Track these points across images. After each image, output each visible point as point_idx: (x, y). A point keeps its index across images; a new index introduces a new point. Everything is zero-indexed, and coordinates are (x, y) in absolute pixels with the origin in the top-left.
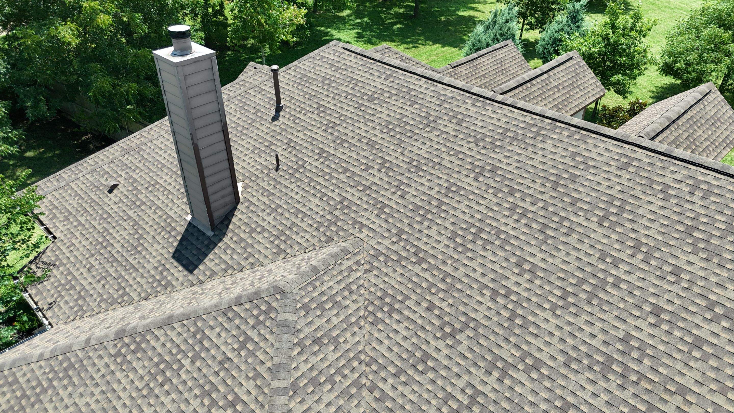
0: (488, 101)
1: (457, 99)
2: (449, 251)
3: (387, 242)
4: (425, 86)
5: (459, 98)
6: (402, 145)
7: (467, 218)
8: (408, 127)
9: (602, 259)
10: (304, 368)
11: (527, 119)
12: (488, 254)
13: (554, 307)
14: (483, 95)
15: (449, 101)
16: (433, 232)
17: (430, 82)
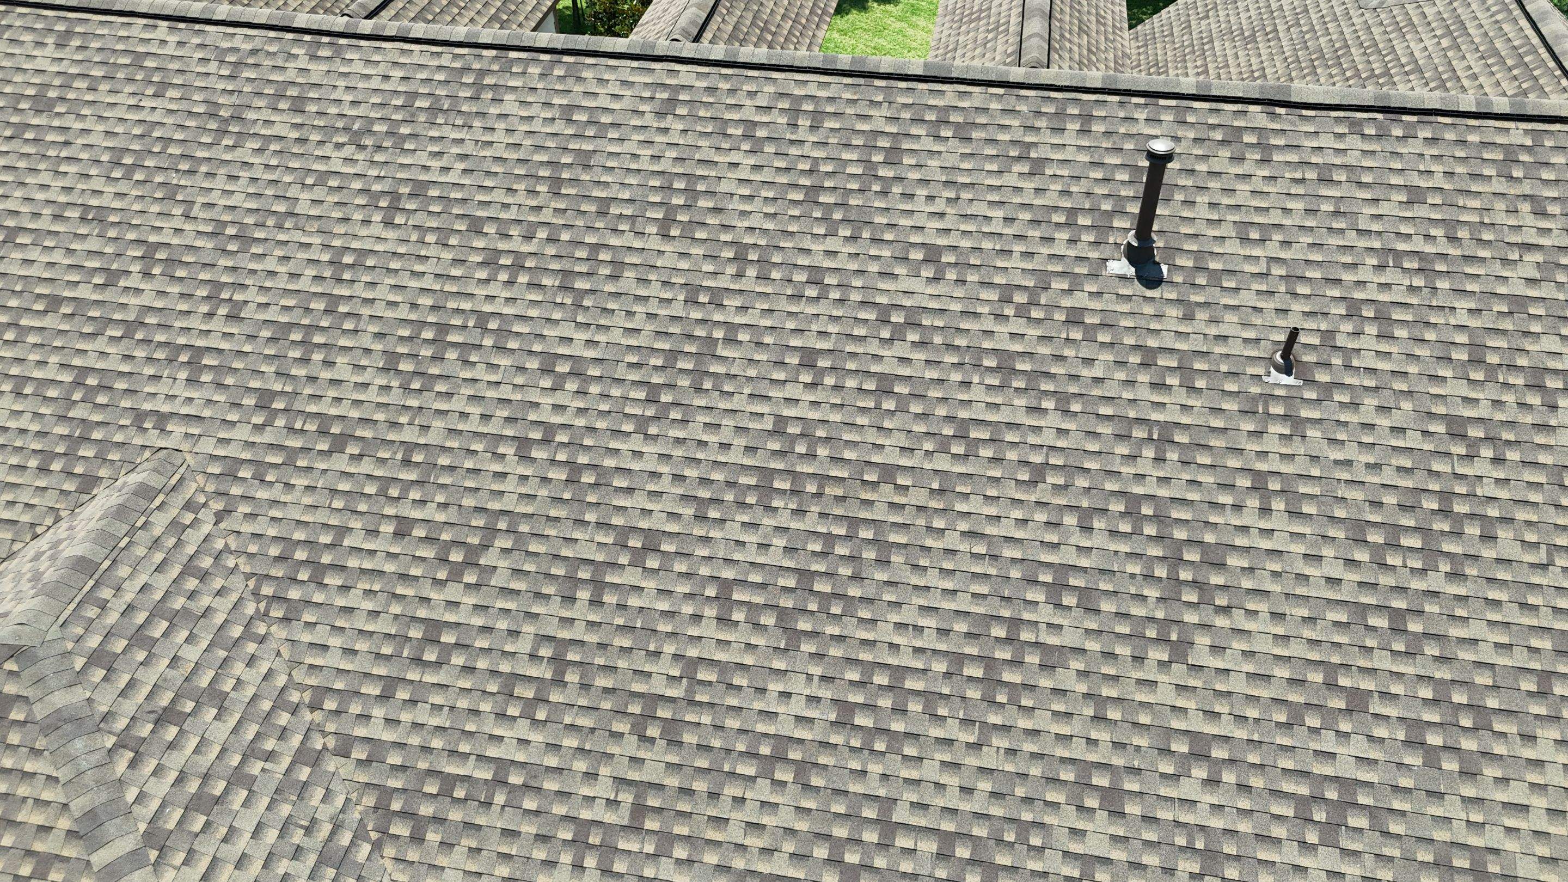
0: (343, 41)
1: (269, 53)
2: (394, 397)
3: (242, 433)
4: (173, 39)
5: (273, 49)
6: (179, 197)
7: (403, 312)
8: (174, 150)
9: (691, 301)
10: (160, 788)
11: (445, 61)
12: (480, 372)
13: (642, 423)
14: (324, 28)
15: (251, 61)
16: (342, 370)
17: (182, 25)
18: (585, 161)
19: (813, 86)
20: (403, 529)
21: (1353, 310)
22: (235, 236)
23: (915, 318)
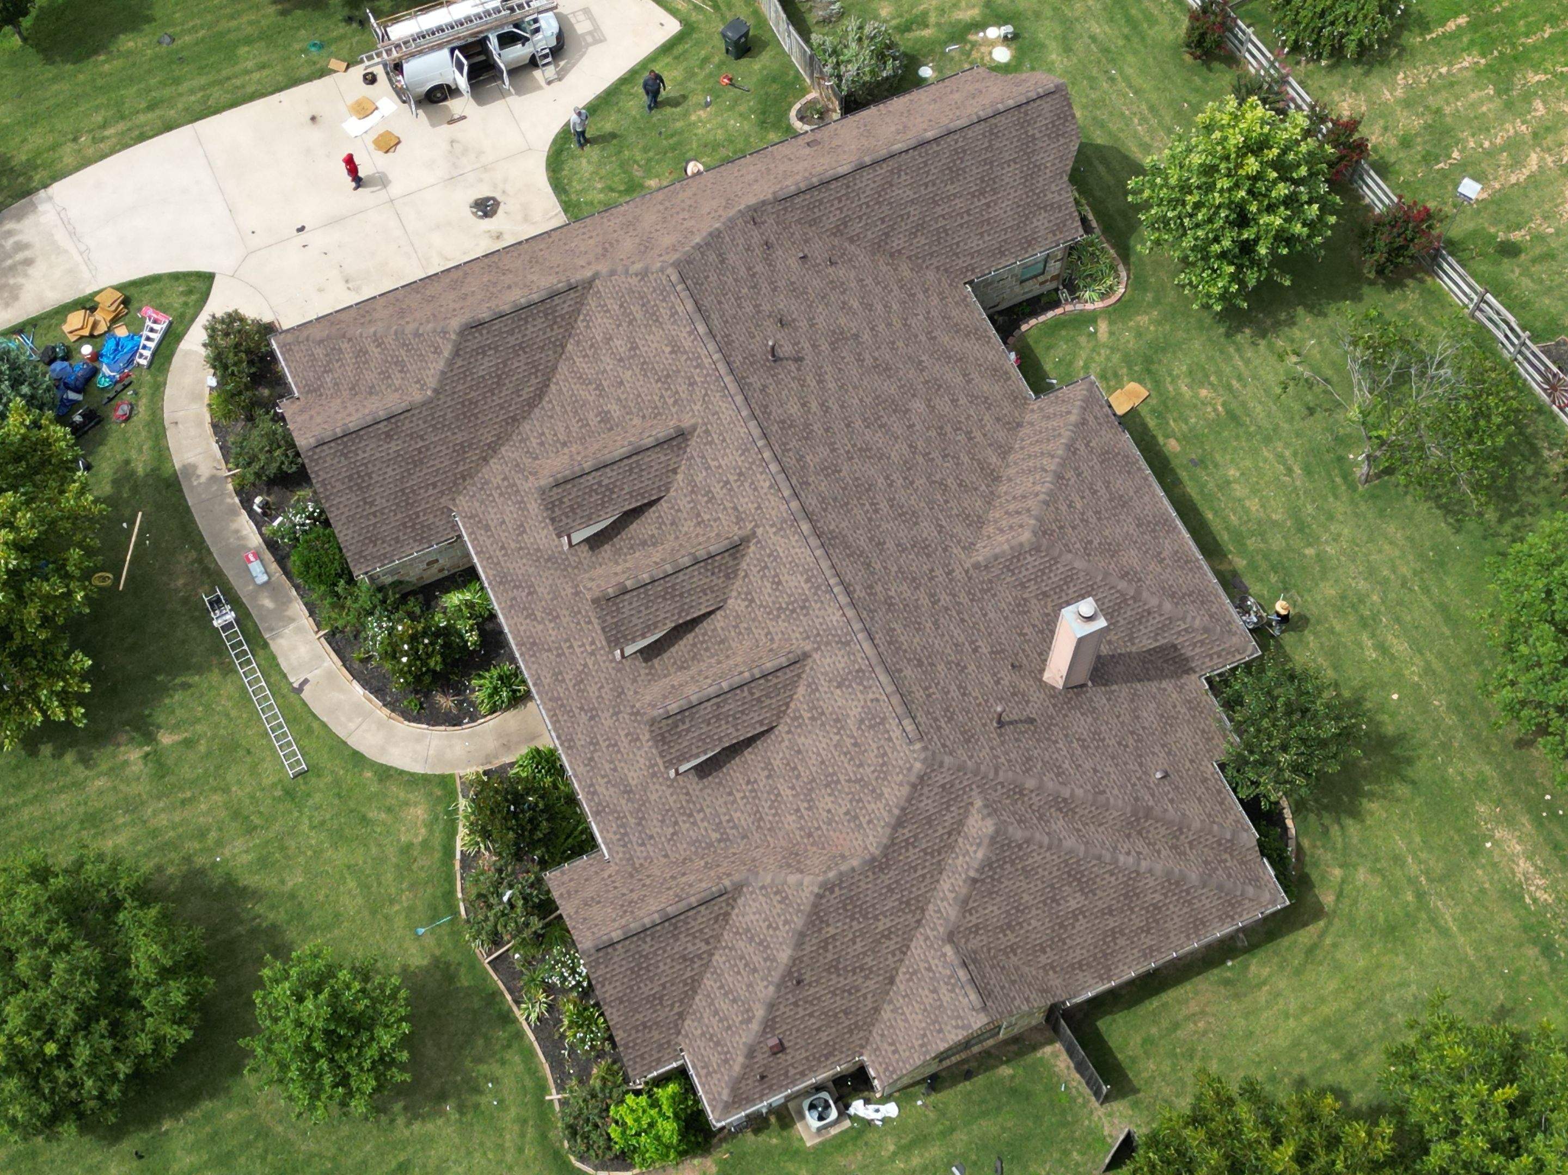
18: (835, 499)
19: (776, 447)
20: (946, 502)
21: (758, 312)
22: (915, 583)
23: (822, 405)
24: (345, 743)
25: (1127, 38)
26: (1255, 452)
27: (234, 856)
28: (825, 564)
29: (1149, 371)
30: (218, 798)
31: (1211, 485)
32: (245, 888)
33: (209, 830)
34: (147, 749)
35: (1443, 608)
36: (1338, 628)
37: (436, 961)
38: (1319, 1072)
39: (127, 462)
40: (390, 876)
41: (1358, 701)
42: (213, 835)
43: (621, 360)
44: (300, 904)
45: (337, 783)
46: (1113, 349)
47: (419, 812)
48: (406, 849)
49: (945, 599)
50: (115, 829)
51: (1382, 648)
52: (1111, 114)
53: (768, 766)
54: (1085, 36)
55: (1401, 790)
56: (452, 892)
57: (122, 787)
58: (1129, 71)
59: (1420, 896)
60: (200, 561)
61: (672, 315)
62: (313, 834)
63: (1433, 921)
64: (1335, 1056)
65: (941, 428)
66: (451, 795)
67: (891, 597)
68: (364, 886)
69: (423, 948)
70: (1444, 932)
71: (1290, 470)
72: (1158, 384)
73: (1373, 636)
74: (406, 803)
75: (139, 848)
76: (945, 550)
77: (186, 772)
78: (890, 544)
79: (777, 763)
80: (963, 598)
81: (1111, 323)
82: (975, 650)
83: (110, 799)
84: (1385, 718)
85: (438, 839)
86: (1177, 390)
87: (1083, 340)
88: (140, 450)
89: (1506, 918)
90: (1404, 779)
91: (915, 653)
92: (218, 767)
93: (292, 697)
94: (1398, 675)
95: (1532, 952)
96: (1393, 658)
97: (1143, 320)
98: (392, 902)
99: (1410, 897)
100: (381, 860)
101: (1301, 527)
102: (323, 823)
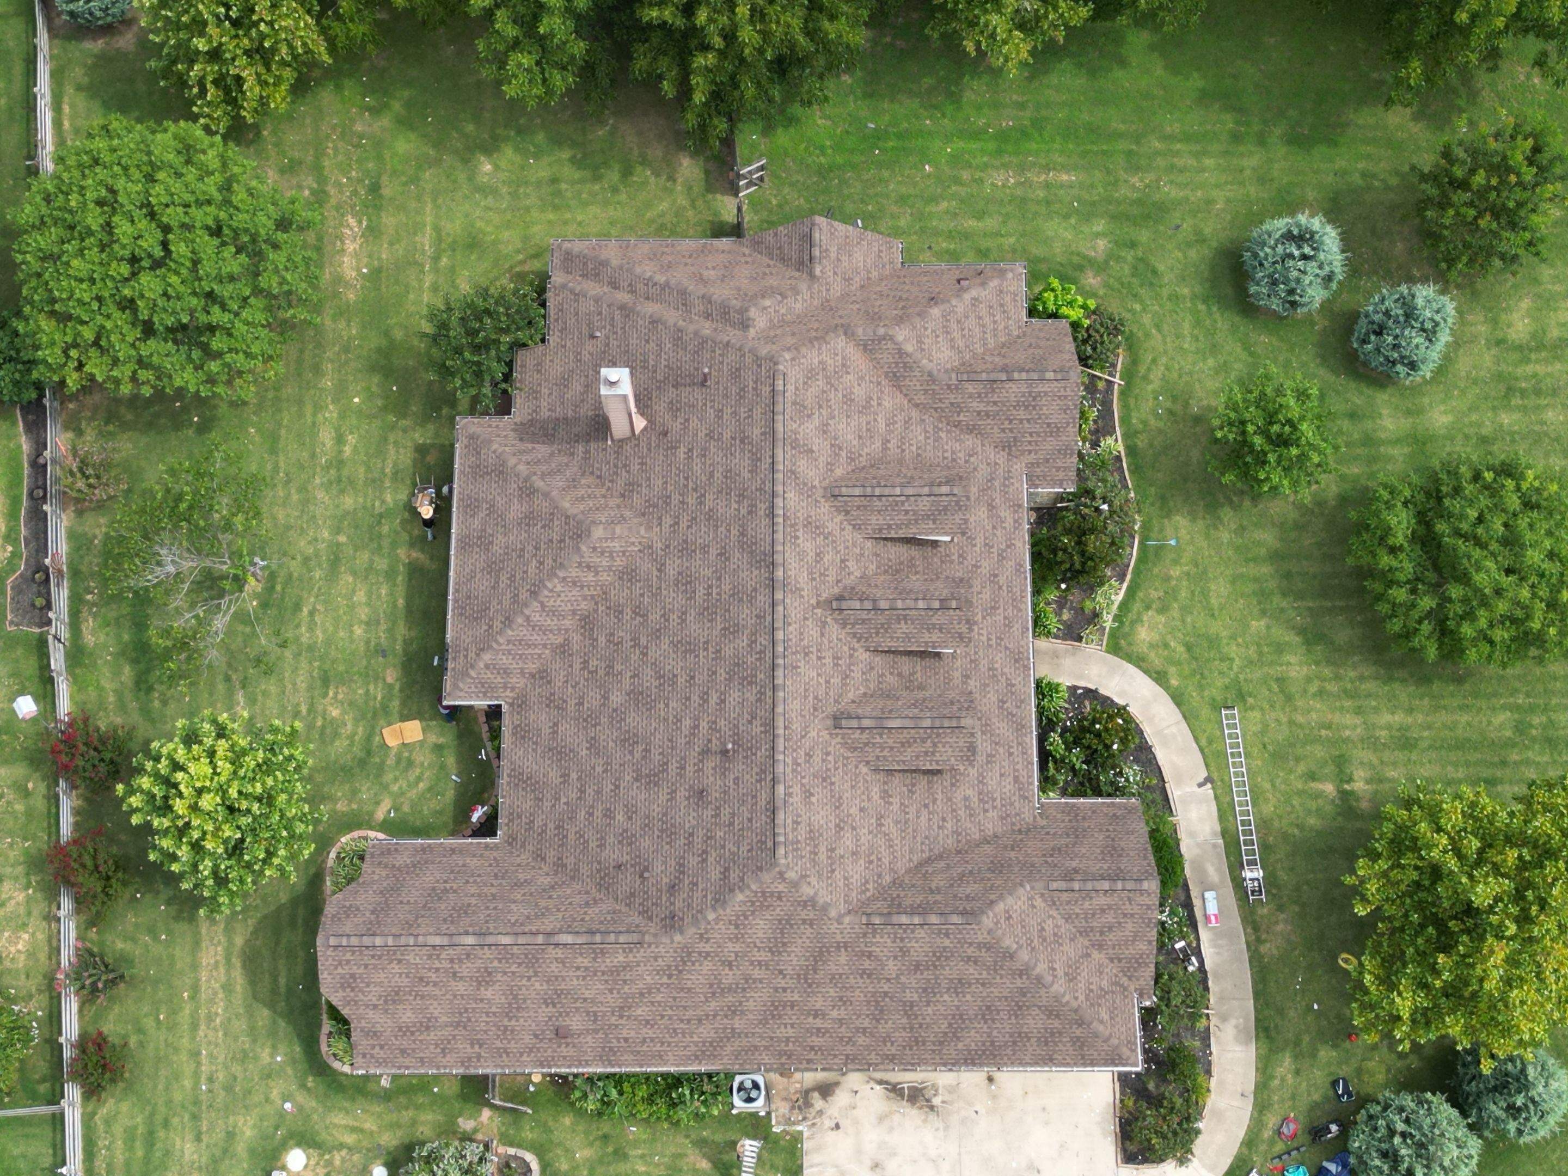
2: (672, 578)
6: (719, 495)
7: (694, 570)
8: (733, 485)
9: (704, 643)
12: (681, 597)
13: (673, 642)
16: (677, 562)
20: (642, 595)
21: (718, 808)
22: (710, 516)
23: (706, 701)
24: (1185, 717)
25: (166, 1124)
26: (328, 642)
27: (1301, 664)
28: (779, 536)
29: (369, 753)
30: (1300, 719)
31: (383, 627)
32: (1298, 634)
33: (1314, 695)
34: (1346, 787)
35: (273, 451)
36: (362, 470)
37: (1168, 515)
38: (582, 181)
39: (1297, 1072)
40: (1183, 594)
41: (384, 409)
42: (1313, 688)
43: (854, 828)
44: (1259, 603)
45: (1201, 688)
46: (386, 787)
47: (1144, 635)
48: (1163, 610)
49: (691, 500)
50: (1389, 727)
51: (340, 440)
52: (236, 1039)
53: (885, 449)
54: (203, 1145)
55: (398, 334)
56: (1139, 560)
57: (1375, 761)
58: (187, 1083)
59: (436, 259)
60: (1259, 941)
61: (798, 823)
62: (1233, 655)
63: (440, 240)
64: (564, 186)
65: (608, 674)
66: (1114, 634)
67: (738, 502)
68: (1205, 593)
69: (1176, 529)
70: (437, 229)
71: (312, 613)
72: (369, 738)
73: (340, 452)
74: (1152, 646)
75: (1374, 703)
76: (668, 547)
77: (1319, 752)
78: (713, 552)
79: (878, 444)
80: (675, 499)
81: (371, 814)
82: (690, 450)
83: (1386, 756)
84: (374, 389)
85: (1137, 606)
86: (356, 726)
87: (406, 809)
88: (1283, 1080)
89: (389, 220)
90: (392, 342)
91: (743, 450)
92: (1292, 745)
93: (1215, 776)
94: (342, 416)
95: (386, 192)
96: (337, 430)
97: (341, 807)
98: (1188, 574)
99: (444, 261)
100: (1185, 610)
101: (335, 562)
102: (1222, 660)
